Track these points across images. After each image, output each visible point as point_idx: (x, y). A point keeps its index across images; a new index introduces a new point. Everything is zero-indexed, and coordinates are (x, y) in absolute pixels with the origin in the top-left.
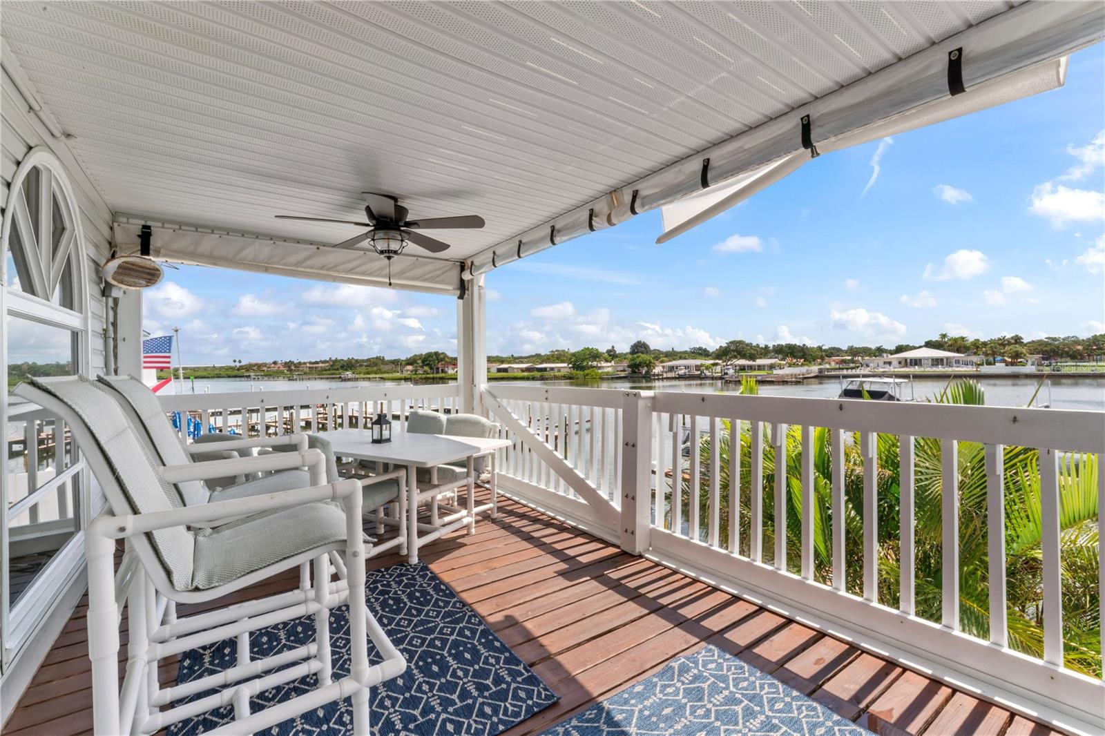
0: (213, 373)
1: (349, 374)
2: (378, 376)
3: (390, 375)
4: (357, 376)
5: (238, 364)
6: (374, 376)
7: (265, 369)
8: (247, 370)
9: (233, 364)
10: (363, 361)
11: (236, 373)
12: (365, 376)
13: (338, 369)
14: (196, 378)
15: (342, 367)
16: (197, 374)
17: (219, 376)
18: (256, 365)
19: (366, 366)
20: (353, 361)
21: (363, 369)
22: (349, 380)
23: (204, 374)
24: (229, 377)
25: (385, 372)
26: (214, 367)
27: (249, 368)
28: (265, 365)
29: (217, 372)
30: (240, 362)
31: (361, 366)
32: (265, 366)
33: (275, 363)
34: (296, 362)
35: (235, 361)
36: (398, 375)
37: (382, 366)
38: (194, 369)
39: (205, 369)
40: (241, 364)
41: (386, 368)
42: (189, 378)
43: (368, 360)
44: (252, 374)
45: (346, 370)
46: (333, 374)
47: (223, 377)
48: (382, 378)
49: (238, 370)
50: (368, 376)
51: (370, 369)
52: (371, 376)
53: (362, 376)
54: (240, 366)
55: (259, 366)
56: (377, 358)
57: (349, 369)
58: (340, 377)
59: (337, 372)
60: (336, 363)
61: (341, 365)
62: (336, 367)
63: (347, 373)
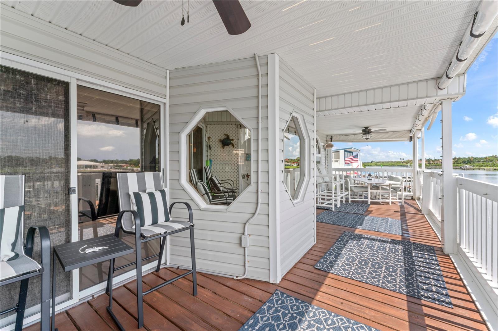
0: (391, 164)
1: (468, 166)
2: (491, 168)
4: (473, 168)
5: (402, 161)
6: (489, 168)
8: (407, 163)
9: (400, 160)
10: (481, 158)
11: (401, 164)
12: (481, 168)
13: (460, 163)
14: (383, 166)
15: (464, 162)
16: (384, 164)
17: (394, 166)
19: (483, 162)
20: (472, 159)
21: (480, 164)
22: (467, 169)
23: (388, 164)
24: (398, 166)
26: (392, 161)
29: (393, 164)
30: (403, 159)
31: (479, 161)
34: (433, 159)
35: (401, 159)
38: (384, 162)
39: (388, 162)
42: (380, 166)
43: (486, 158)
44: (408, 165)
45: (467, 164)
46: (457, 166)
47: (396, 166)
48: (495, 169)
49: (403, 163)
50: (483, 168)
51: (485, 163)
52: (485, 168)
56: (493, 157)
57: (469, 163)
58: (461, 168)
59: (460, 165)
60: (459, 160)
61: (463, 161)
62: (459, 162)
63: (466, 166)
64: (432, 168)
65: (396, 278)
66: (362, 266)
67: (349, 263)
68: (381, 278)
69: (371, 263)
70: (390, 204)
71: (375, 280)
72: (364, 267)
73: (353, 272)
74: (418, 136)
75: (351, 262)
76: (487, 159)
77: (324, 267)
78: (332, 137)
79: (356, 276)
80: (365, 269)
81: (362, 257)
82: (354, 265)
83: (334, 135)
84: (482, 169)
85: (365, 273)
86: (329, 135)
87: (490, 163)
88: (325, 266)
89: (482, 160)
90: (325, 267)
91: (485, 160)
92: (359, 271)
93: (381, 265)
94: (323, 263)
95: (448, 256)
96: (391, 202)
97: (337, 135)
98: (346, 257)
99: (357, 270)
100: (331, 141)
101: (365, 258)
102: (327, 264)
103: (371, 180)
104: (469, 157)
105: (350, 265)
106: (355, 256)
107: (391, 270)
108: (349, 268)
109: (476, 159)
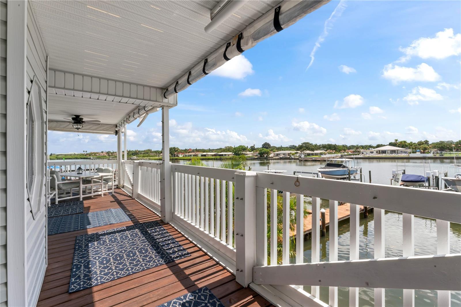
0: (74, 157)
2: (148, 158)
3: (154, 158)
4: (139, 158)
5: (85, 153)
6: (146, 158)
7: (98, 155)
8: (90, 155)
9: (83, 153)
10: (142, 151)
11: (84, 157)
12: (142, 158)
13: (130, 155)
15: (132, 154)
16: (67, 157)
17: (77, 158)
18: (94, 153)
19: (143, 154)
20: (137, 151)
21: (142, 155)
23: (70, 157)
24: (81, 158)
25: (151, 156)
26: (75, 154)
27: (90, 154)
28: (98, 153)
29: (76, 156)
30: (86, 152)
31: (141, 153)
32: (98, 154)
33: (102, 152)
34: (112, 152)
35: (84, 151)
36: (157, 158)
37: (151, 154)
38: (66, 155)
39: (71, 155)
40: (87, 153)
41: (152, 154)
43: (144, 151)
44: (91, 157)
45: (134, 155)
48: (150, 159)
49: (86, 155)
50: (144, 158)
51: (145, 155)
52: (145, 158)
53: (141, 158)
54: (86, 154)
55: (95, 154)
56: (148, 150)
57: (135, 155)
58: (131, 159)
59: (130, 156)
60: (130, 152)
61: (132, 153)
62: (130, 154)
63: (134, 157)
64: (111, 160)
65: (151, 256)
66: (119, 261)
67: (105, 265)
68: (141, 262)
69: (124, 254)
70: (103, 196)
71: (138, 266)
72: (122, 261)
73: (115, 271)
75: (106, 264)
76: (145, 151)
77: (81, 285)
79: (122, 273)
80: (123, 262)
81: (114, 254)
82: (111, 265)
84: (143, 159)
85: (127, 266)
87: (147, 154)
88: (82, 283)
89: (143, 153)
90: (83, 285)
91: (144, 152)
92: (121, 267)
93: (134, 252)
94: (77, 282)
95: (168, 224)
96: (103, 194)
98: (97, 261)
99: (118, 267)
101: (117, 253)
102: (82, 280)
103: (82, 173)
105: (108, 267)
106: (107, 256)
107: (144, 252)
108: (109, 270)
109: (139, 151)
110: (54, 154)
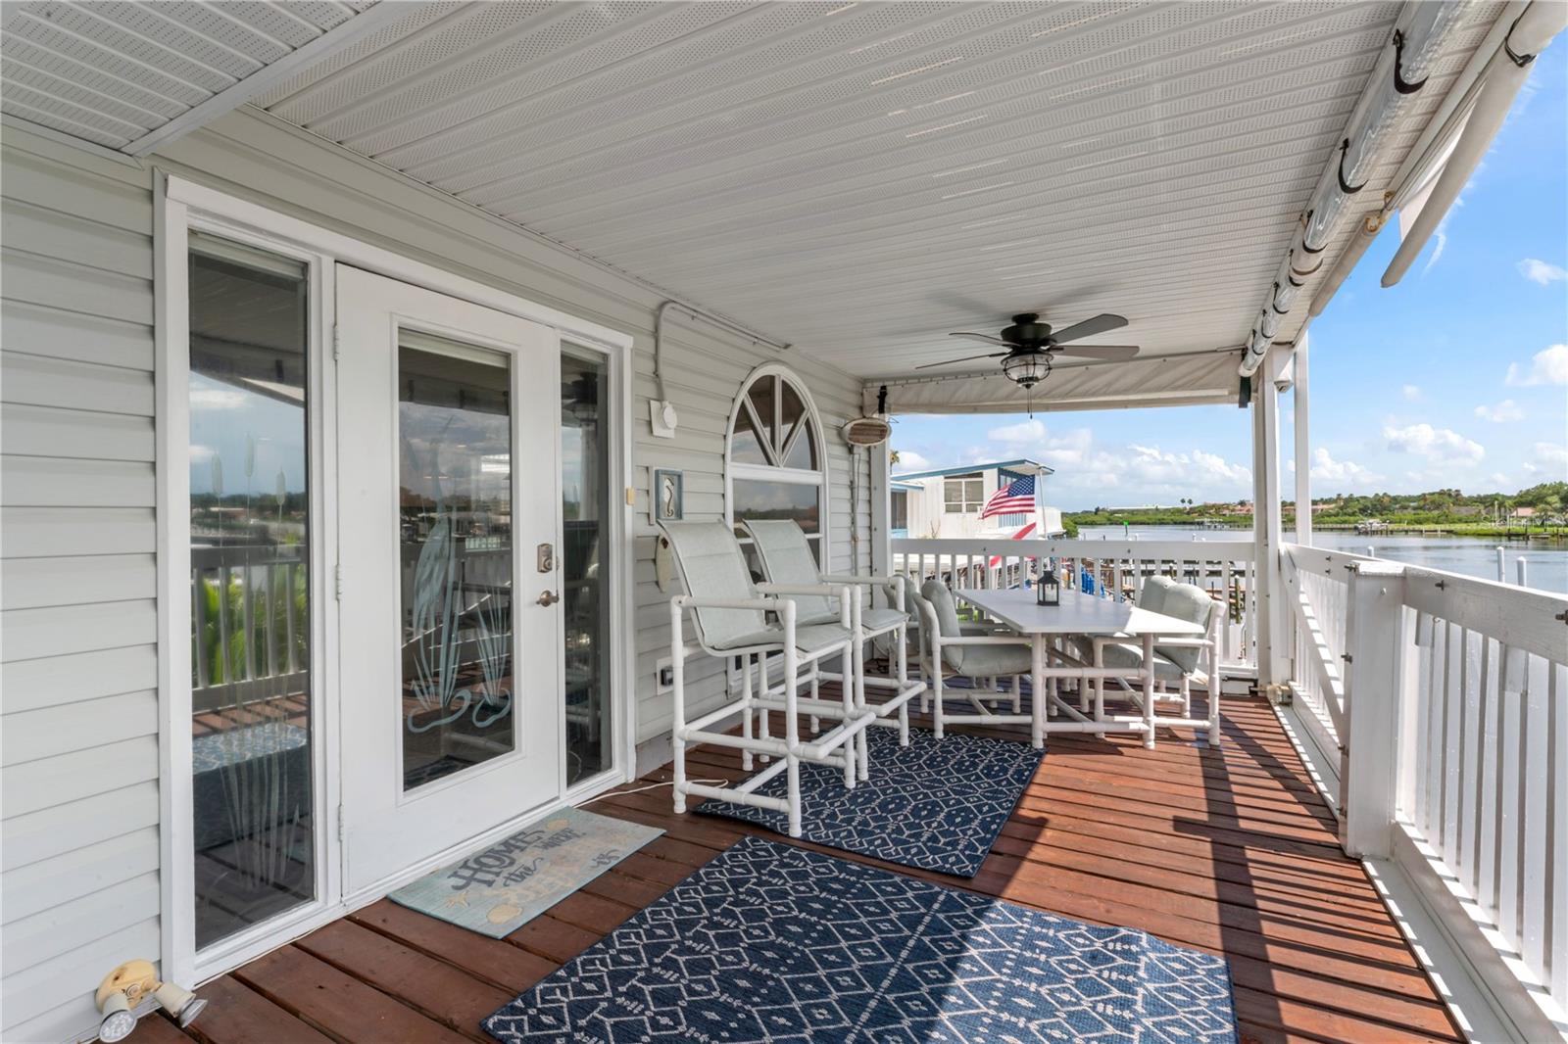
0: (1154, 518)
1: (1375, 523)
2: (1439, 527)
3: (1473, 527)
4: (1391, 527)
5: (1188, 506)
6: (1432, 527)
7: (1226, 512)
8: (1201, 514)
9: (1181, 506)
11: (1185, 517)
12: (1411, 527)
13: (1353, 514)
14: (1132, 524)
15: (1363, 511)
16: (1135, 519)
17: (1162, 523)
18: (1213, 506)
19: (1415, 509)
20: (1386, 500)
21: (1409, 514)
22: (1375, 533)
23: (1144, 519)
24: (1175, 523)
25: (1460, 521)
26: (1157, 509)
27: (1203, 510)
28: (1227, 506)
29: (1160, 516)
30: (1191, 501)
31: (1406, 508)
32: (1227, 508)
33: (1242, 503)
35: (1183, 501)
36: (1495, 527)
37: (1454, 509)
38: (1132, 512)
39: (1146, 512)
40: (1192, 505)
41: (1464, 512)
42: (1122, 524)
43: (1423, 497)
44: (1206, 520)
45: (1372, 515)
46: (1345, 522)
47: (1168, 524)
48: (1450, 532)
49: (1188, 513)
50: (1417, 527)
51: (1423, 514)
52: (1424, 527)
53: (1405, 526)
54: (1191, 509)
55: (1218, 508)
57: (1377, 514)
58: (1356, 528)
59: (1352, 518)
60: (1351, 503)
61: (1361, 506)
62: (1350, 511)
63: (1371, 521)
70: (1151, 744)
74: (1282, 377)
76: (1425, 500)
78: (884, 388)
83: (895, 379)
84: (1414, 531)
86: (873, 380)
87: (1436, 513)
89: (1412, 504)
91: (1422, 503)
96: (1152, 735)
97: (906, 379)
100: (881, 410)
103: (1056, 604)
104: (1377, 495)
109: (1395, 499)
110: (1103, 510)
